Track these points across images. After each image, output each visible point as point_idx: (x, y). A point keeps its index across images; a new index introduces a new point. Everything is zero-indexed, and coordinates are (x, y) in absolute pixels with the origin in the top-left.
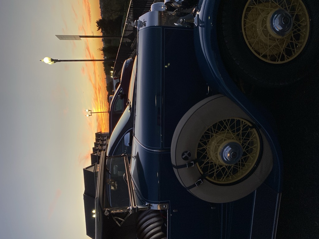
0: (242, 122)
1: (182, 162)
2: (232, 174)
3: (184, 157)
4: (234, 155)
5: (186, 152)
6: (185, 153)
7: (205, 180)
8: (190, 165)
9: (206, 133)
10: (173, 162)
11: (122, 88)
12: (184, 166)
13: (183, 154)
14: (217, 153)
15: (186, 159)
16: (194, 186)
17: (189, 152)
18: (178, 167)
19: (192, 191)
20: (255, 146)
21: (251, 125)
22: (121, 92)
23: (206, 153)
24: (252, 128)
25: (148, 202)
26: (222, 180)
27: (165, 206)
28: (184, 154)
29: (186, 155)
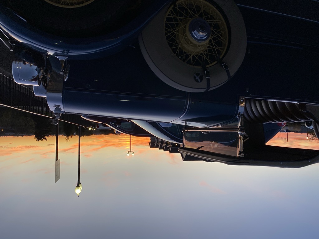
0: (168, 15)
1: (205, 82)
2: (219, 31)
3: (199, 80)
4: (202, 28)
5: (195, 77)
6: (196, 79)
7: (223, 60)
8: (208, 74)
9: (177, 55)
10: (203, 91)
11: (110, 123)
12: (208, 80)
13: (197, 81)
14: (198, 45)
15: (201, 79)
16: (228, 72)
17: (195, 75)
18: (209, 86)
19: (232, 74)
20: (193, 3)
21: (173, 6)
22: (113, 124)
23: (196, 55)
24: (175, 5)
25: (236, 116)
26: (224, 41)
27: (242, 99)
28: (197, 80)
29: (197, 78)
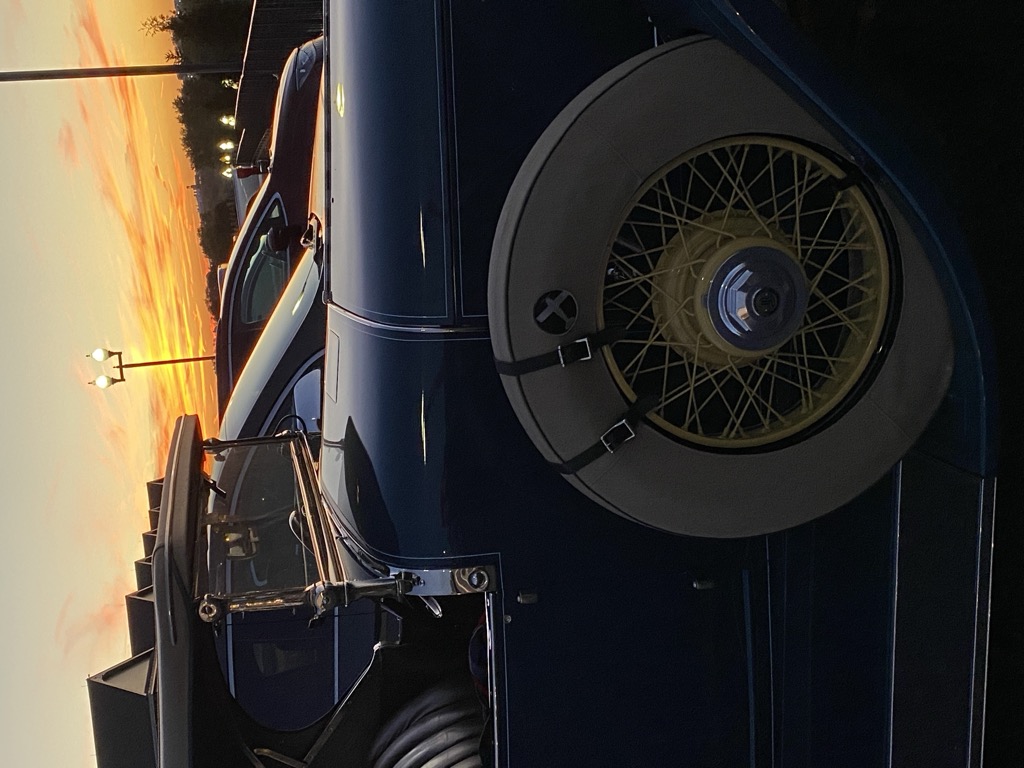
0: (802, 161)
1: (541, 343)
2: (770, 409)
3: (542, 317)
4: (765, 302)
5: (554, 294)
6: (548, 301)
7: (646, 426)
8: (575, 352)
10: (501, 352)
11: (277, 195)
12: (550, 360)
13: (540, 307)
14: (692, 301)
15: (553, 326)
16: (597, 451)
17: (565, 294)
18: (519, 368)
19: (590, 481)
20: (866, 276)
21: (839, 174)
22: (275, 214)
24: (842, 185)
27: (481, 579)
28: (545, 306)
29: (553, 306)
